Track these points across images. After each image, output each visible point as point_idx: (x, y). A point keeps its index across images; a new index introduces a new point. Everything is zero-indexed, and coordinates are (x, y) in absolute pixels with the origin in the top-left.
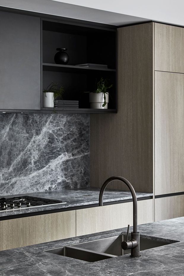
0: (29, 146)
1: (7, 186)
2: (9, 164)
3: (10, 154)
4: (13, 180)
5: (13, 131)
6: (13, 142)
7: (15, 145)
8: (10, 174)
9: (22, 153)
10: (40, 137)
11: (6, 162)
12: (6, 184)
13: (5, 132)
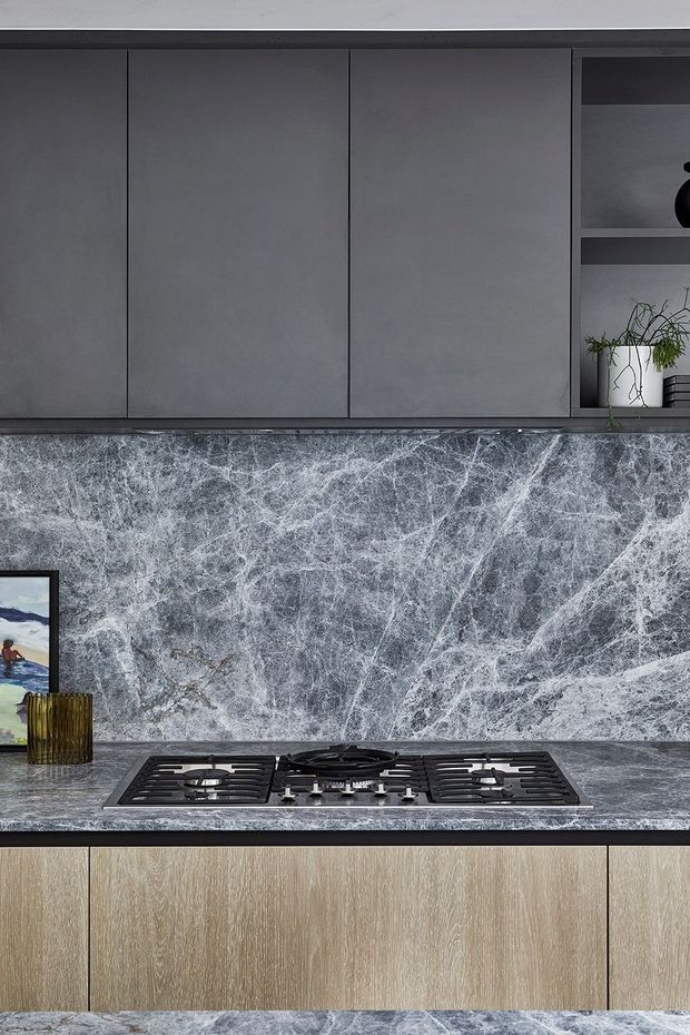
0: (626, 558)
1: (517, 706)
2: (527, 623)
3: (532, 585)
4: (549, 685)
5: (548, 499)
6: (546, 542)
7: (557, 554)
8: (534, 662)
9: (588, 586)
10: (677, 525)
11: (513, 612)
12: (514, 697)
13: (512, 504)
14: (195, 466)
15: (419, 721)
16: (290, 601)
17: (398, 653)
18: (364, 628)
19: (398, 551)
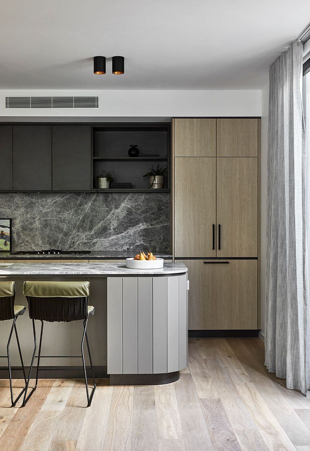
0: (109, 216)
1: (89, 244)
2: (91, 229)
3: (91, 221)
4: (95, 240)
5: (94, 205)
6: (94, 214)
7: (96, 216)
8: (92, 236)
9: (102, 222)
10: (119, 210)
11: (88, 227)
12: (88, 243)
13: (88, 207)
14: (27, 199)
15: (70, 247)
16: (46, 225)
17: (66, 234)
18: (60, 230)
19: (66, 215)
